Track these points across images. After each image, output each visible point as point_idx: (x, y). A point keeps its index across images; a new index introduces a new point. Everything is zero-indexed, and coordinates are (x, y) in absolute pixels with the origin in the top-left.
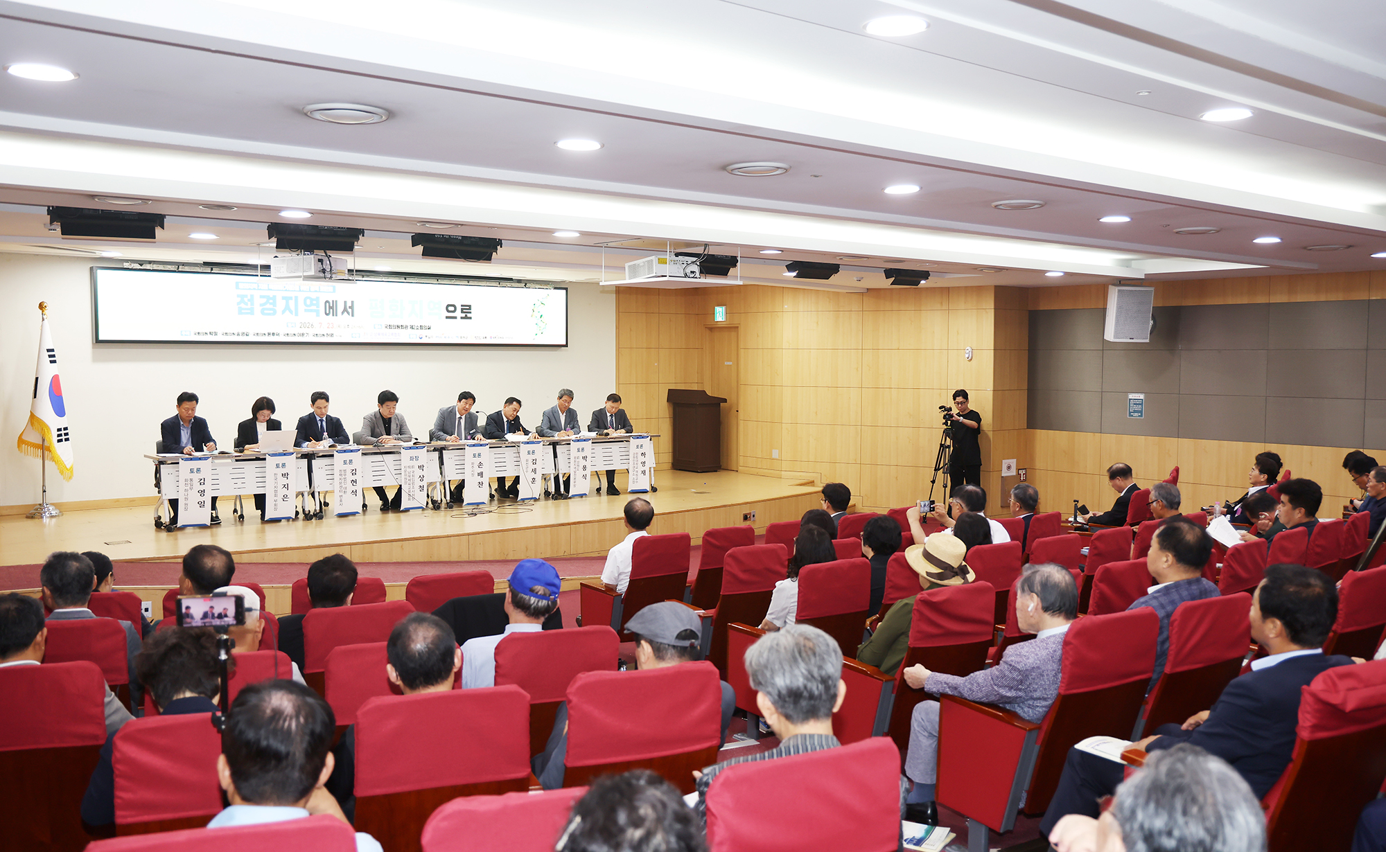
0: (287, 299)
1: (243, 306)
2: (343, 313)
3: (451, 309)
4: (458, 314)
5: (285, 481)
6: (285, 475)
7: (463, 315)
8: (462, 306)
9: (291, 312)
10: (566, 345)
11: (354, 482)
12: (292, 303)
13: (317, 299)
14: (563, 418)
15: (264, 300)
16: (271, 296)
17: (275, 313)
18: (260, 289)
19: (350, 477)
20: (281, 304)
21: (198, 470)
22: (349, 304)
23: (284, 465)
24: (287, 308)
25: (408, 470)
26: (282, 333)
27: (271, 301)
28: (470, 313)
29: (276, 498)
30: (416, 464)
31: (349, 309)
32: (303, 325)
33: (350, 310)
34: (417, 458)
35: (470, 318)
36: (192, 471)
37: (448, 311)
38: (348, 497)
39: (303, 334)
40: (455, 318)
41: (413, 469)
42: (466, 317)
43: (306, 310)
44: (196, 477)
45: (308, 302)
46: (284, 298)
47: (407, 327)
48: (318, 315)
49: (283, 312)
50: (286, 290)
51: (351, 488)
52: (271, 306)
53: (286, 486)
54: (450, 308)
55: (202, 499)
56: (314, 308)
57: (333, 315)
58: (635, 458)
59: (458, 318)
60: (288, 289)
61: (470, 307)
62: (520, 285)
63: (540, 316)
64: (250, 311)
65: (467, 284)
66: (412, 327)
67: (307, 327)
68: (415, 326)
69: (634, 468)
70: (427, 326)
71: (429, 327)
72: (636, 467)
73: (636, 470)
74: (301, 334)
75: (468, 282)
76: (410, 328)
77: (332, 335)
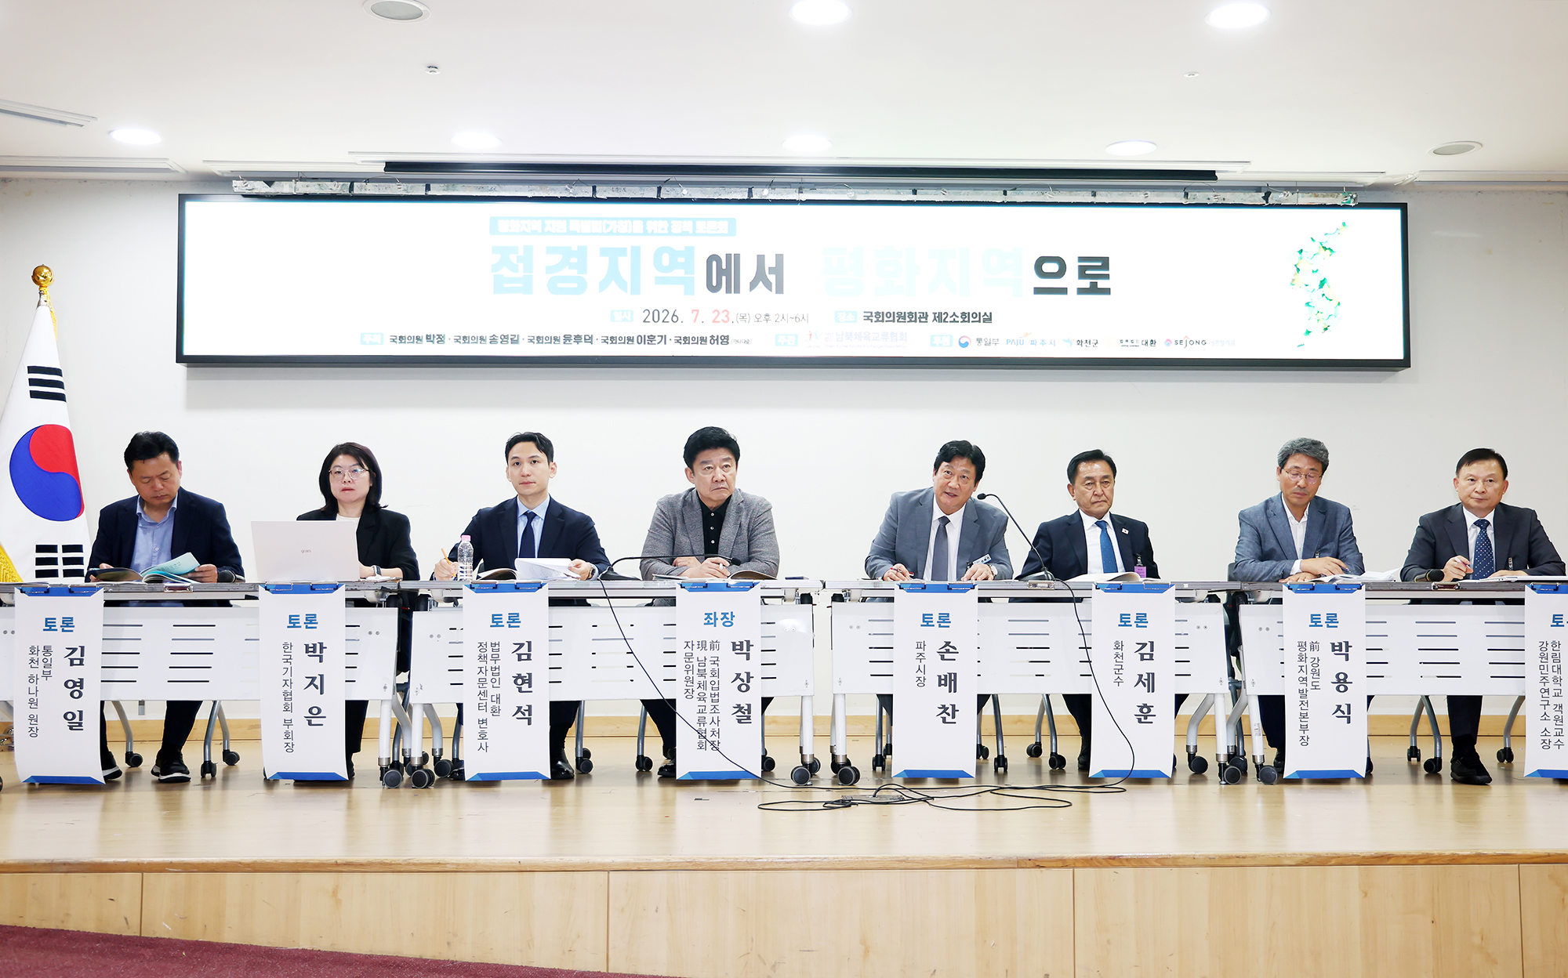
0: (612, 254)
1: (505, 272)
2: (753, 285)
4: (1071, 280)
5: (313, 667)
6: (315, 650)
7: (1086, 284)
8: (1081, 259)
9: (622, 285)
10: (1405, 363)
11: (524, 681)
12: (624, 265)
13: (689, 252)
14: (1299, 531)
15: (557, 259)
16: (575, 248)
17: (581, 287)
18: (549, 233)
19: (511, 667)
20: (598, 267)
21: (68, 623)
22: (770, 262)
23: (311, 620)
24: (613, 275)
25: (699, 653)
26: (598, 336)
27: (574, 260)
28: (1107, 277)
29: (288, 716)
30: (726, 636)
31: (772, 275)
32: (654, 316)
33: (772, 278)
34: (728, 619)
35: (1107, 291)
36: (49, 625)
37: (1040, 273)
38: (504, 726)
39: (651, 338)
40: (1063, 291)
41: (715, 653)
42: (1094, 290)
43: (659, 281)
44: (60, 641)
45: (666, 259)
46: (604, 252)
47: (925, 316)
48: (690, 290)
49: (603, 285)
50: (611, 233)
51: (512, 698)
52: (574, 273)
53: (317, 683)
54: (1049, 267)
55: (74, 706)
56: (679, 273)
57: (728, 291)
58: (1550, 659)
59: (1072, 291)
60: (615, 232)
61: (1105, 262)
62: (1250, 197)
63: (1319, 283)
64: (522, 285)
65: (1090, 199)
66: (939, 318)
67: (661, 319)
68: (950, 314)
69: (1546, 695)
70: (982, 314)
71: (988, 314)
72: (1552, 693)
73: (1553, 701)
74: (647, 338)
75: (1094, 195)
76: (935, 319)
77: (725, 340)
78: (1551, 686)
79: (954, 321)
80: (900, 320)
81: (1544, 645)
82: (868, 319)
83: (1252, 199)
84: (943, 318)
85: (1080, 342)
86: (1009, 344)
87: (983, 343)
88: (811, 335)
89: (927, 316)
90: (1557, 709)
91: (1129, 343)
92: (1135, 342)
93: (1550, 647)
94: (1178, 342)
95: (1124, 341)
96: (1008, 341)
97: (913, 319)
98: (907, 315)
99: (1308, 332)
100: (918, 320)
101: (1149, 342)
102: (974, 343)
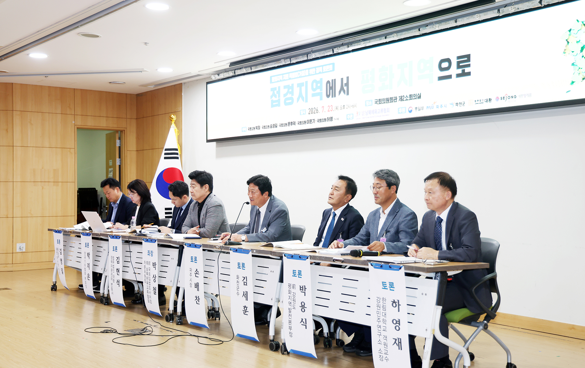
0: (300, 86)
1: (274, 98)
2: (340, 92)
3: (445, 65)
4: (454, 71)
6: (88, 255)
7: (460, 71)
8: (458, 58)
9: (303, 99)
11: (118, 271)
12: (303, 90)
13: (321, 81)
15: (286, 91)
16: (291, 85)
17: (292, 101)
18: (284, 80)
20: (296, 92)
22: (345, 81)
24: (300, 95)
25: (147, 266)
26: (297, 122)
27: (290, 90)
28: (469, 66)
29: (85, 276)
33: (345, 88)
35: (469, 73)
37: (441, 69)
40: (450, 77)
42: (463, 74)
43: (313, 95)
45: (314, 86)
46: (298, 85)
48: (321, 98)
49: (298, 100)
50: (299, 77)
52: (291, 96)
56: (318, 91)
57: (332, 97)
58: (381, 308)
59: (454, 76)
60: (301, 76)
61: (468, 56)
62: (532, 4)
63: (580, 49)
64: (277, 103)
65: (454, 25)
66: (401, 99)
67: (313, 112)
68: (405, 96)
69: (379, 329)
70: (417, 95)
71: (419, 94)
72: (382, 328)
73: (383, 333)
74: (310, 121)
75: (456, 22)
76: (400, 100)
77: (331, 119)
78: (381, 324)
79: (407, 100)
80: (387, 102)
81: (379, 300)
82: (376, 103)
83: (533, 5)
84: (402, 99)
85: (457, 104)
86: (428, 108)
87: (418, 109)
88: (357, 113)
89: (397, 98)
90: (385, 338)
91: (479, 102)
92: (481, 101)
93: (381, 301)
94: (502, 98)
95: (477, 101)
96: (427, 107)
97: (392, 101)
98: (389, 99)
99: (573, 82)
100: (393, 101)
101: (488, 100)
102: (414, 110)
